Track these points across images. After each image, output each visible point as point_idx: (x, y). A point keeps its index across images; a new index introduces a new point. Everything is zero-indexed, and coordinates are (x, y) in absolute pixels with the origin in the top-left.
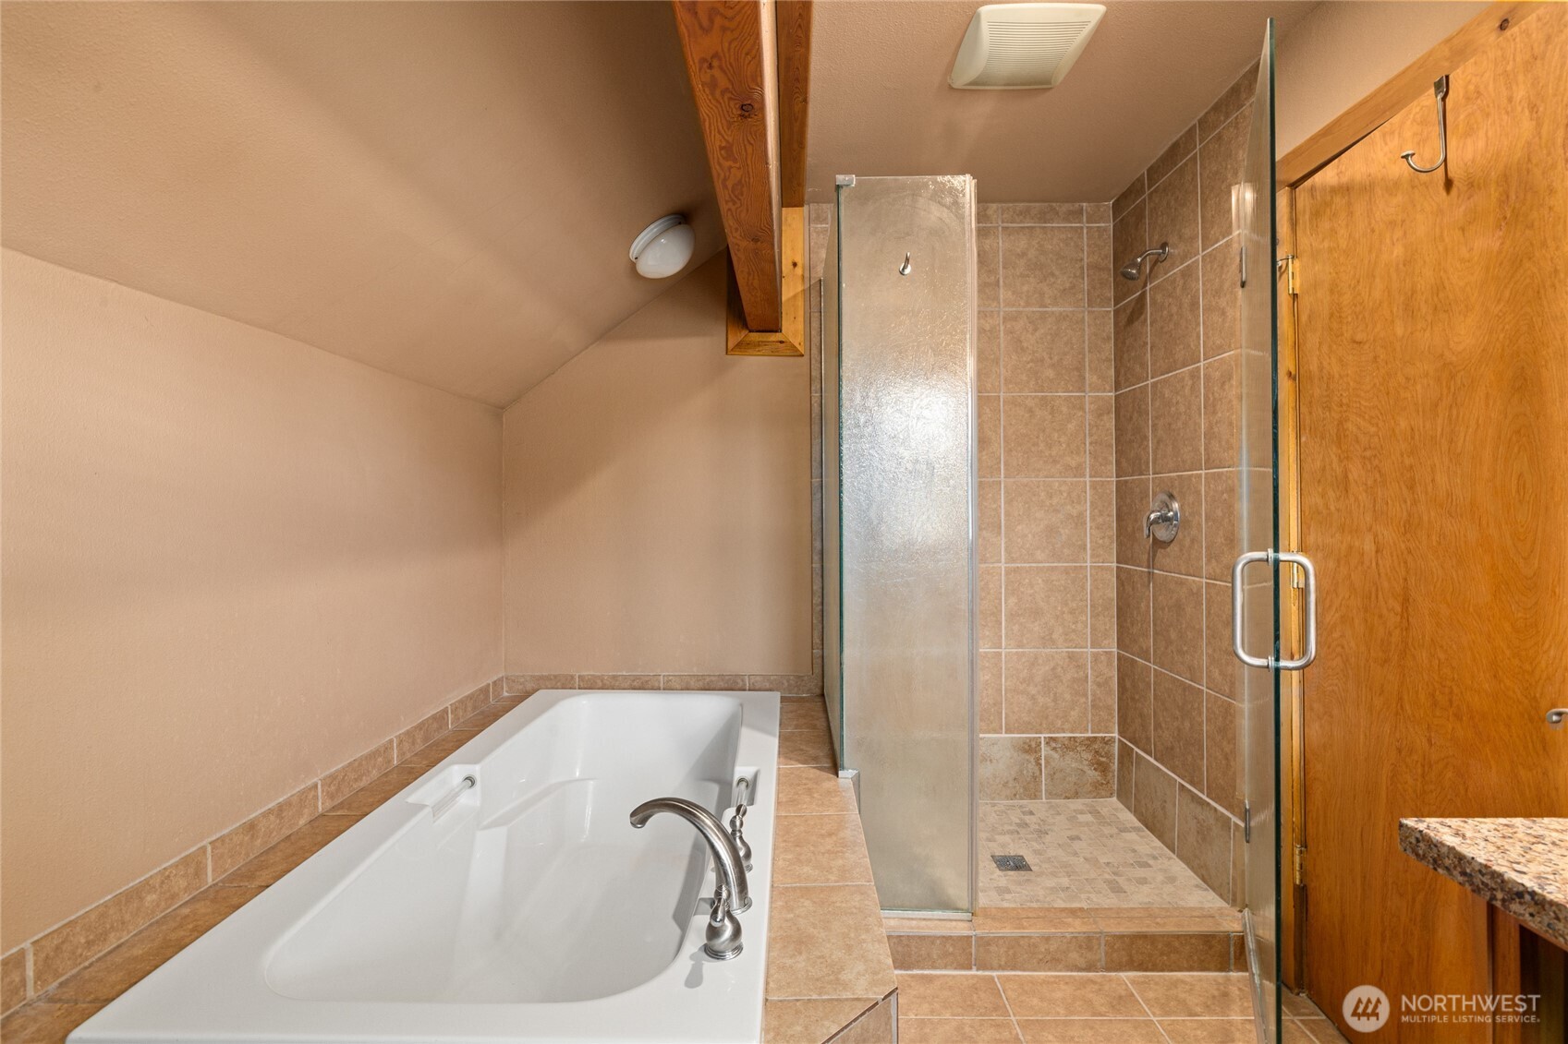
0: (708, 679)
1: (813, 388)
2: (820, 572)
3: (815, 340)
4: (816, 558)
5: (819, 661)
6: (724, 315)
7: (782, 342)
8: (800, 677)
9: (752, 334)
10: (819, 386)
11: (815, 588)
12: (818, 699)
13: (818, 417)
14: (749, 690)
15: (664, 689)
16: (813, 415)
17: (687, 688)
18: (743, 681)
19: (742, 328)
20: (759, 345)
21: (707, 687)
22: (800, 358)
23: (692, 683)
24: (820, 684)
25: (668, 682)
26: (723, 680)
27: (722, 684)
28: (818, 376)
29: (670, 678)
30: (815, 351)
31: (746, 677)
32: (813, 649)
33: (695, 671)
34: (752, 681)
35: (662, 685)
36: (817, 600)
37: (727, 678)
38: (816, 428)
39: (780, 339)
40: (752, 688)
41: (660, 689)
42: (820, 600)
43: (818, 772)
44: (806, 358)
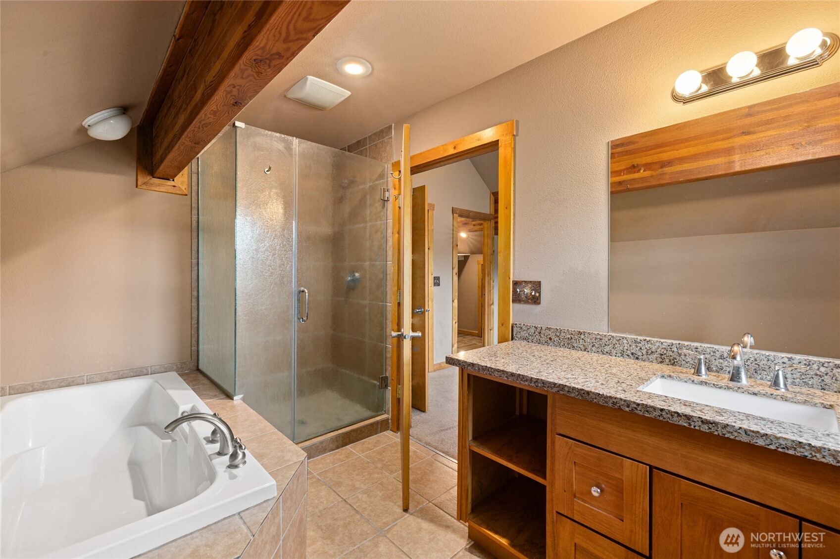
0: (121, 373)
1: (193, 213)
2: (196, 308)
3: (194, 188)
4: (194, 300)
5: (196, 353)
6: (134, 165)
7: (174, 186)
8: (183, 363)
9: (154, 179)
10: (196, 212)
11: (193, 315)
12: (198, 372)
13: (196, 228)
14: (151, 374)
15: (87, 383)
16: (193, 227)
17: (106, 380)
18: (147, 370)
19: (148, 175)
20: (159, 186)
21: (121, 377)
22: (185, 196)
23: (110, 377)
24: (196, 364)
25: (90, 379)
26: (133, 372)
27: (132, 374)
28: (196, 207)
29: (92, 376)
30: (194, 194)
31: (149, 368)
32: (191, 347)
33: (112, 369)
34: (153, 370)
35: (85, 382)
36: (195, 322)
37: (135, 370)
38: (194, 234)
39: (173, 185)
40: (153, 372)
41: (83, 384)
42: (196, 322)
43: (221, 401)
44: (189, 196)
